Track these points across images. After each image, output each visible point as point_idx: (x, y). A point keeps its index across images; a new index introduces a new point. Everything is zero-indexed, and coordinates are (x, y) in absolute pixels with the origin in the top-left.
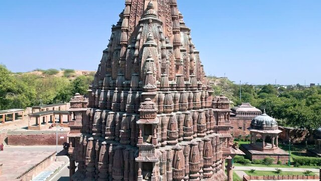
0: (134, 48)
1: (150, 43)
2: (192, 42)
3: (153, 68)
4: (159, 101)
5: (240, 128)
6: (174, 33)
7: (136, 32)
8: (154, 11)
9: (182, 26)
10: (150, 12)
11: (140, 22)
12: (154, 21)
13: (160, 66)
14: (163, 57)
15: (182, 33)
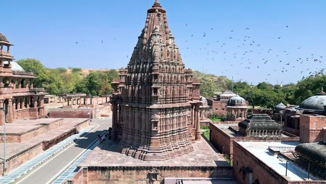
0: (149, 46)
1: (156, 44)
2: (175, 43)
3: (157, 54)
4: (160, 67)
5: (223, 109)
6: (167, 39)
7: (150, 39)
8: (158, 30)
9: (170, 36)
10: (156, 30)
11: (152, 35)
12: (158, 35)
13: (160, 53)
14: (162, 50)
15: (170, 39)
